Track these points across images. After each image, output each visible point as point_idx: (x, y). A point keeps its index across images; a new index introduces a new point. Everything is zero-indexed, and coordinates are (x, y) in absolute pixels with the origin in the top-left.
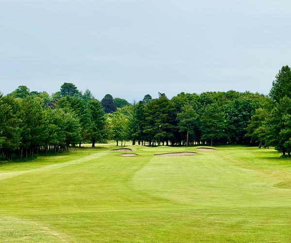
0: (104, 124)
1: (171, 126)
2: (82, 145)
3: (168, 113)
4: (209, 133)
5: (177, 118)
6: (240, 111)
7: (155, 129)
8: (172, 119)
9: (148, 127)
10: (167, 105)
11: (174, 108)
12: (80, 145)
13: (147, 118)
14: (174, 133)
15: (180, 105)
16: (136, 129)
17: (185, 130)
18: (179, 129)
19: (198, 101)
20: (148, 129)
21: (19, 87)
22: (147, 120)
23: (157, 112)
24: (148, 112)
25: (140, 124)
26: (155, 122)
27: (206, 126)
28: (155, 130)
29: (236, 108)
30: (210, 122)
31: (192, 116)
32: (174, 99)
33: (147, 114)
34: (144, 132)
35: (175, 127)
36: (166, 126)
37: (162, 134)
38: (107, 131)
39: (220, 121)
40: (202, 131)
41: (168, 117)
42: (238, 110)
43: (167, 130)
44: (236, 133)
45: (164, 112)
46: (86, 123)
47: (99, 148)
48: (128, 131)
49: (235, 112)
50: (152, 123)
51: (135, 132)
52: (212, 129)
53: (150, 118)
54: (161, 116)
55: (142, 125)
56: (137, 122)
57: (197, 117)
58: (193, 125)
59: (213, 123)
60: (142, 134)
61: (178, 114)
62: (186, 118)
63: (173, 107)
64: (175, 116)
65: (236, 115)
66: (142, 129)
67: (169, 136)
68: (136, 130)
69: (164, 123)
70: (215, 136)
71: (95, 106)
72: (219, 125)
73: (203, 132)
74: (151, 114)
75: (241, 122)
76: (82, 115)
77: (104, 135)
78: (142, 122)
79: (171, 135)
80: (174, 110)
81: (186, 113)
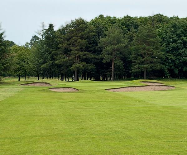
0: (5, 52)
1: (91, 56)
3: (87, 38)
4: (142, 63)
5: (99, 45)
6: (179, 36)
7: (70, 58)
9: (62, 56)
10: (86, 28)
13: (60, 45)
14: (95, 63)
15: (101, 29)
17: (111, 60)
18: (103, 59)
20: (61, 59)
23: (74, 37)
24: (60, 38)
25: (50, 53)
26: (71, 50)
27: (138, 55)
28: (72, 60)
29: (174, 32)
30: (144, 49)
31: (119, 42)
32: (93, 22)
33: (60, 40)
34: (56, 62)
35: (97, 57)
36: (85, 55)
37: (81, 65)
39: (157, 48)
40: (133, 61)
41: (87, 44)
42: (177, 35)
43: (87, 60)
44: (175, 64)
45: (82, 38)
48: (36, 62)
49: (173, 38)
50: (67, 51)
51: (44, 62)
52: (148, 58)
53: (64, 45)
54: (79, 42)
55: (54, 54)
58: (121, 53)
59: (148, 50)
62: (112, 45)
63: (93, 31)
64: (95, 43)
65: (175, 41)
67: (89, 68)
68: (45, 60)
69: (82, 51)
70: (151, 68)
72: (156, 53)
73: (135, 62)
74: (65, 39)
75: (181, 49)
77: (5, 66)
78: (53, 50)
79: (91, 67)
80: (95, 35)
81: (111, 39)
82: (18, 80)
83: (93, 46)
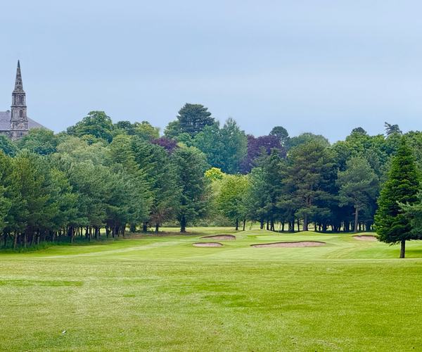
0: (201, 192)
1: (325, 196)
2: (160, 229)
3: (321, 171)
5: (337, 182)
7: (296, 200)
8: (329, 182)
9: (286, 197)
10: (320, 157)
11: (333, 162)
12: (157, 229)
13: (284, 181)
14: (331, 207)
15: (345, 157)
16: (264, 200)
17: (350, 203)
18: (339, 202)
19: (383, 150)
20: (284, 201)
21: (90, 113)
22: (284, 185)
23: (302, 170)
24: (286, 170)
28: (298, 202)
31: (362, 177)
32: (337, 146)
33: (285, 173)
34: (277, 205)
35: (334, 198)
36: (318, 195)
37: (310, 210)
38: (206, 203)
41: (321, 180)
43: (320, 203)
45: (313, 171)
46: (165, 189)
47: (194, 234)
48: (251, 205)
50: (293, 189)
51: (262, 205)
53: (288, 181)
54: (309, 177)
55: (276, 193)
56: (268, 188)
57: (372, 180)
58: (365, 193)
60: (275, 209)
61: (340, 174)
62: (353, 181)
63: (331, 161)
64: (335, 177)
66: (274, 201)
67: (323, 214)
68: (263, 202)
71: (185, 159)
74: (291, 172)
76: (159, 176)
77: (200, 211)
78: (276, 188)
79: (326, 212)
80: (335, 166)
81: (353, 172)
82: (235, 228)
83: (331, 182)
